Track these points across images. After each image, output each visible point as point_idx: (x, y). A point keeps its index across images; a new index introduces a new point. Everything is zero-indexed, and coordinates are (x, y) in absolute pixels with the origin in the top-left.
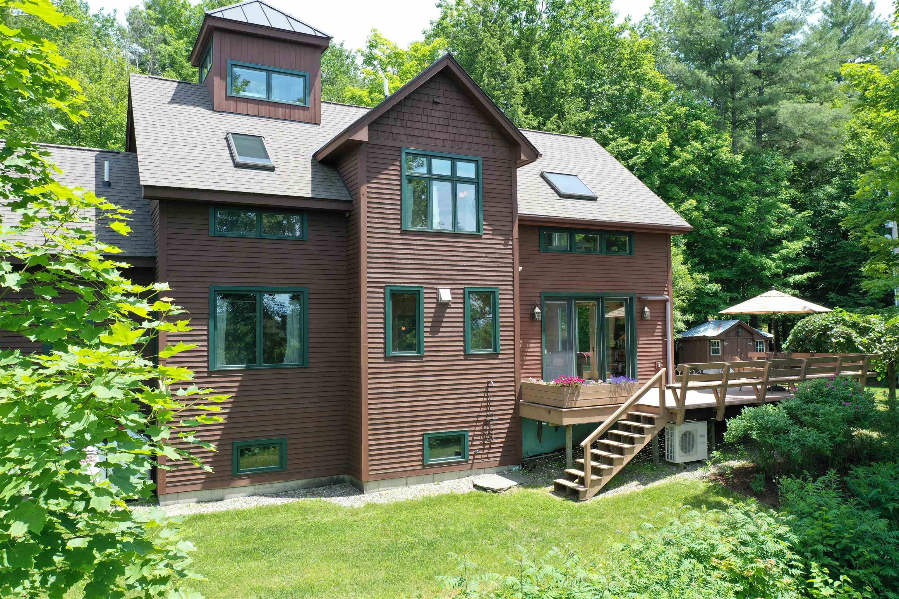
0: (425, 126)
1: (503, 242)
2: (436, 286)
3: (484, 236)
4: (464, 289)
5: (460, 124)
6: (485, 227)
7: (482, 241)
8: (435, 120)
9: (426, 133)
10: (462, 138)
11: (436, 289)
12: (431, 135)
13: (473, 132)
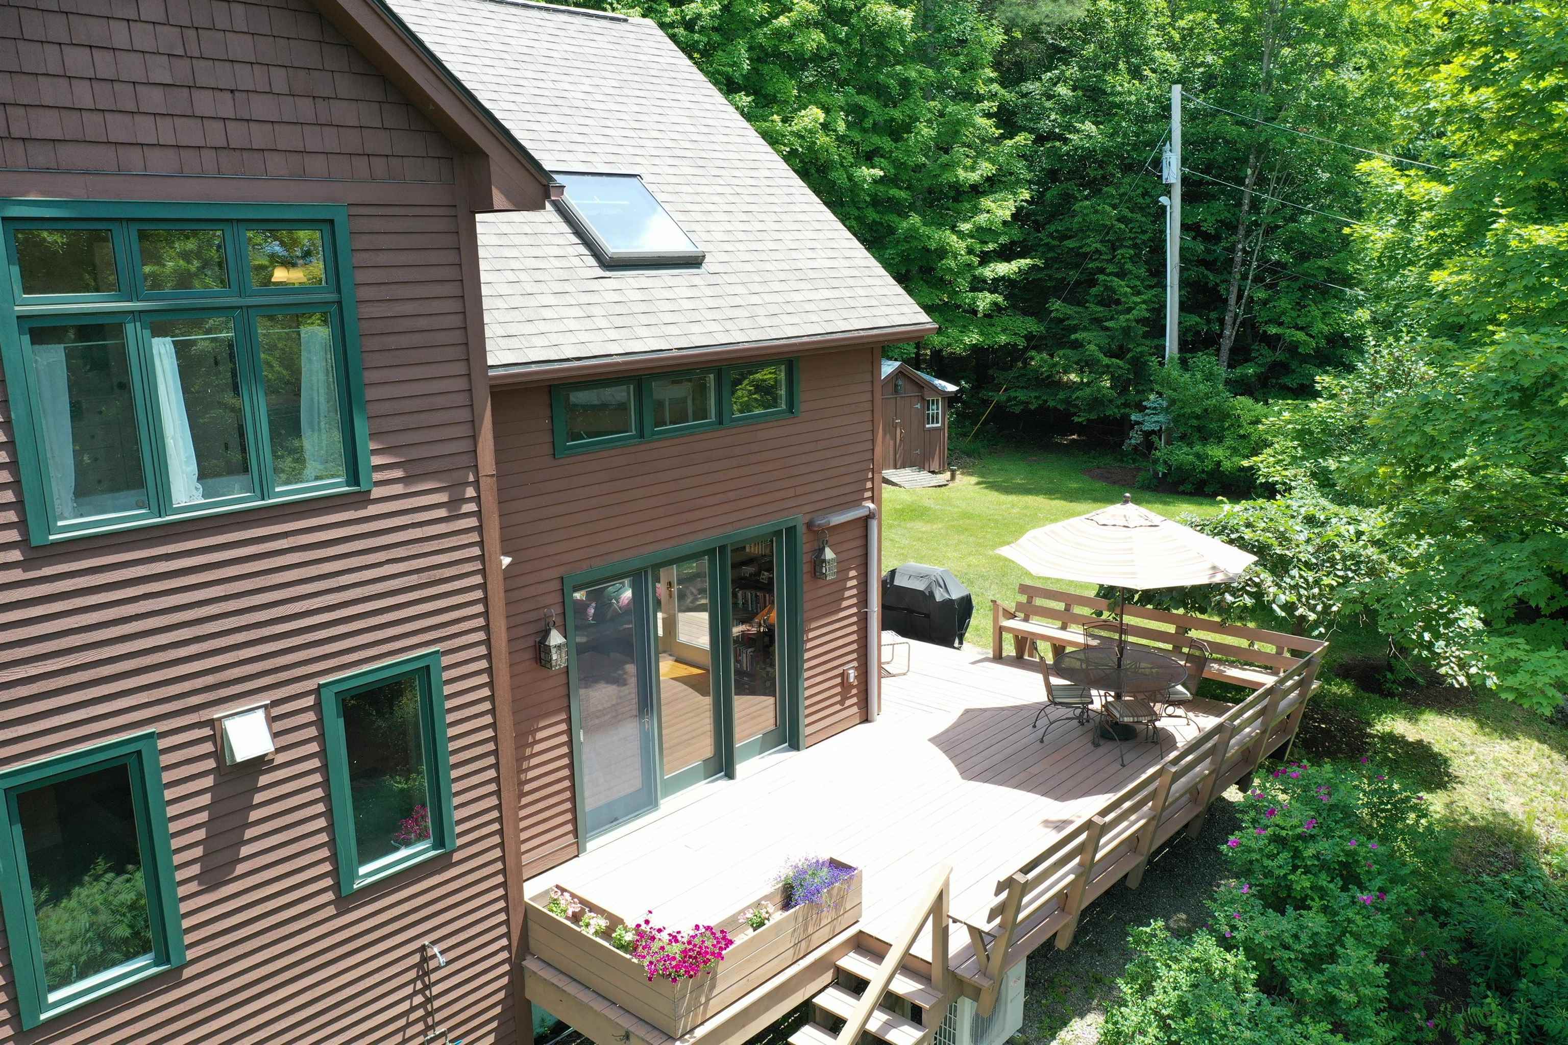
0: (83, 95)
1: (443, 497)
2: (205, 715)
3: (377, 493)
4: (318, 691)
5: (245, 78)
6: (376, 460)
7: (372, 510)
8: (132, 67)
9: (93, 125)
10: (259, 136)
11: (211, 723)
12: (118, 128)
13: (305, 109)
